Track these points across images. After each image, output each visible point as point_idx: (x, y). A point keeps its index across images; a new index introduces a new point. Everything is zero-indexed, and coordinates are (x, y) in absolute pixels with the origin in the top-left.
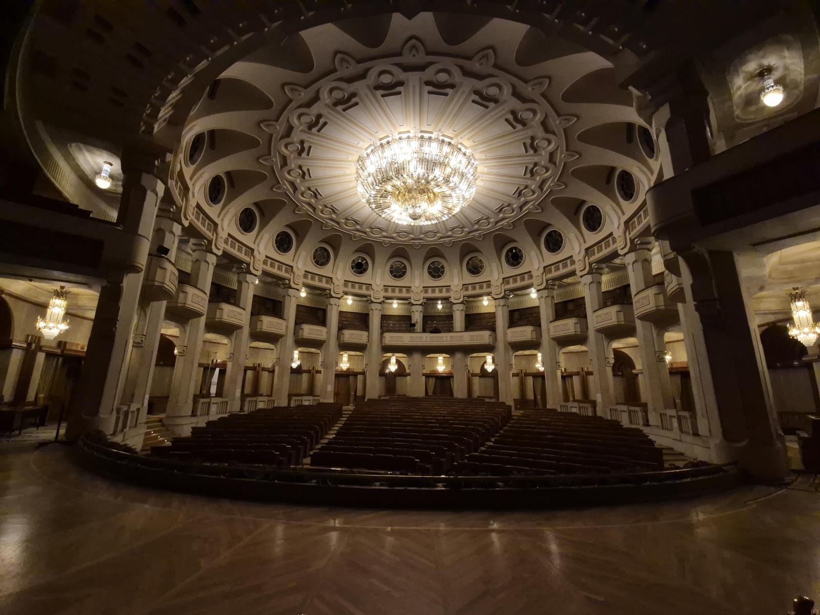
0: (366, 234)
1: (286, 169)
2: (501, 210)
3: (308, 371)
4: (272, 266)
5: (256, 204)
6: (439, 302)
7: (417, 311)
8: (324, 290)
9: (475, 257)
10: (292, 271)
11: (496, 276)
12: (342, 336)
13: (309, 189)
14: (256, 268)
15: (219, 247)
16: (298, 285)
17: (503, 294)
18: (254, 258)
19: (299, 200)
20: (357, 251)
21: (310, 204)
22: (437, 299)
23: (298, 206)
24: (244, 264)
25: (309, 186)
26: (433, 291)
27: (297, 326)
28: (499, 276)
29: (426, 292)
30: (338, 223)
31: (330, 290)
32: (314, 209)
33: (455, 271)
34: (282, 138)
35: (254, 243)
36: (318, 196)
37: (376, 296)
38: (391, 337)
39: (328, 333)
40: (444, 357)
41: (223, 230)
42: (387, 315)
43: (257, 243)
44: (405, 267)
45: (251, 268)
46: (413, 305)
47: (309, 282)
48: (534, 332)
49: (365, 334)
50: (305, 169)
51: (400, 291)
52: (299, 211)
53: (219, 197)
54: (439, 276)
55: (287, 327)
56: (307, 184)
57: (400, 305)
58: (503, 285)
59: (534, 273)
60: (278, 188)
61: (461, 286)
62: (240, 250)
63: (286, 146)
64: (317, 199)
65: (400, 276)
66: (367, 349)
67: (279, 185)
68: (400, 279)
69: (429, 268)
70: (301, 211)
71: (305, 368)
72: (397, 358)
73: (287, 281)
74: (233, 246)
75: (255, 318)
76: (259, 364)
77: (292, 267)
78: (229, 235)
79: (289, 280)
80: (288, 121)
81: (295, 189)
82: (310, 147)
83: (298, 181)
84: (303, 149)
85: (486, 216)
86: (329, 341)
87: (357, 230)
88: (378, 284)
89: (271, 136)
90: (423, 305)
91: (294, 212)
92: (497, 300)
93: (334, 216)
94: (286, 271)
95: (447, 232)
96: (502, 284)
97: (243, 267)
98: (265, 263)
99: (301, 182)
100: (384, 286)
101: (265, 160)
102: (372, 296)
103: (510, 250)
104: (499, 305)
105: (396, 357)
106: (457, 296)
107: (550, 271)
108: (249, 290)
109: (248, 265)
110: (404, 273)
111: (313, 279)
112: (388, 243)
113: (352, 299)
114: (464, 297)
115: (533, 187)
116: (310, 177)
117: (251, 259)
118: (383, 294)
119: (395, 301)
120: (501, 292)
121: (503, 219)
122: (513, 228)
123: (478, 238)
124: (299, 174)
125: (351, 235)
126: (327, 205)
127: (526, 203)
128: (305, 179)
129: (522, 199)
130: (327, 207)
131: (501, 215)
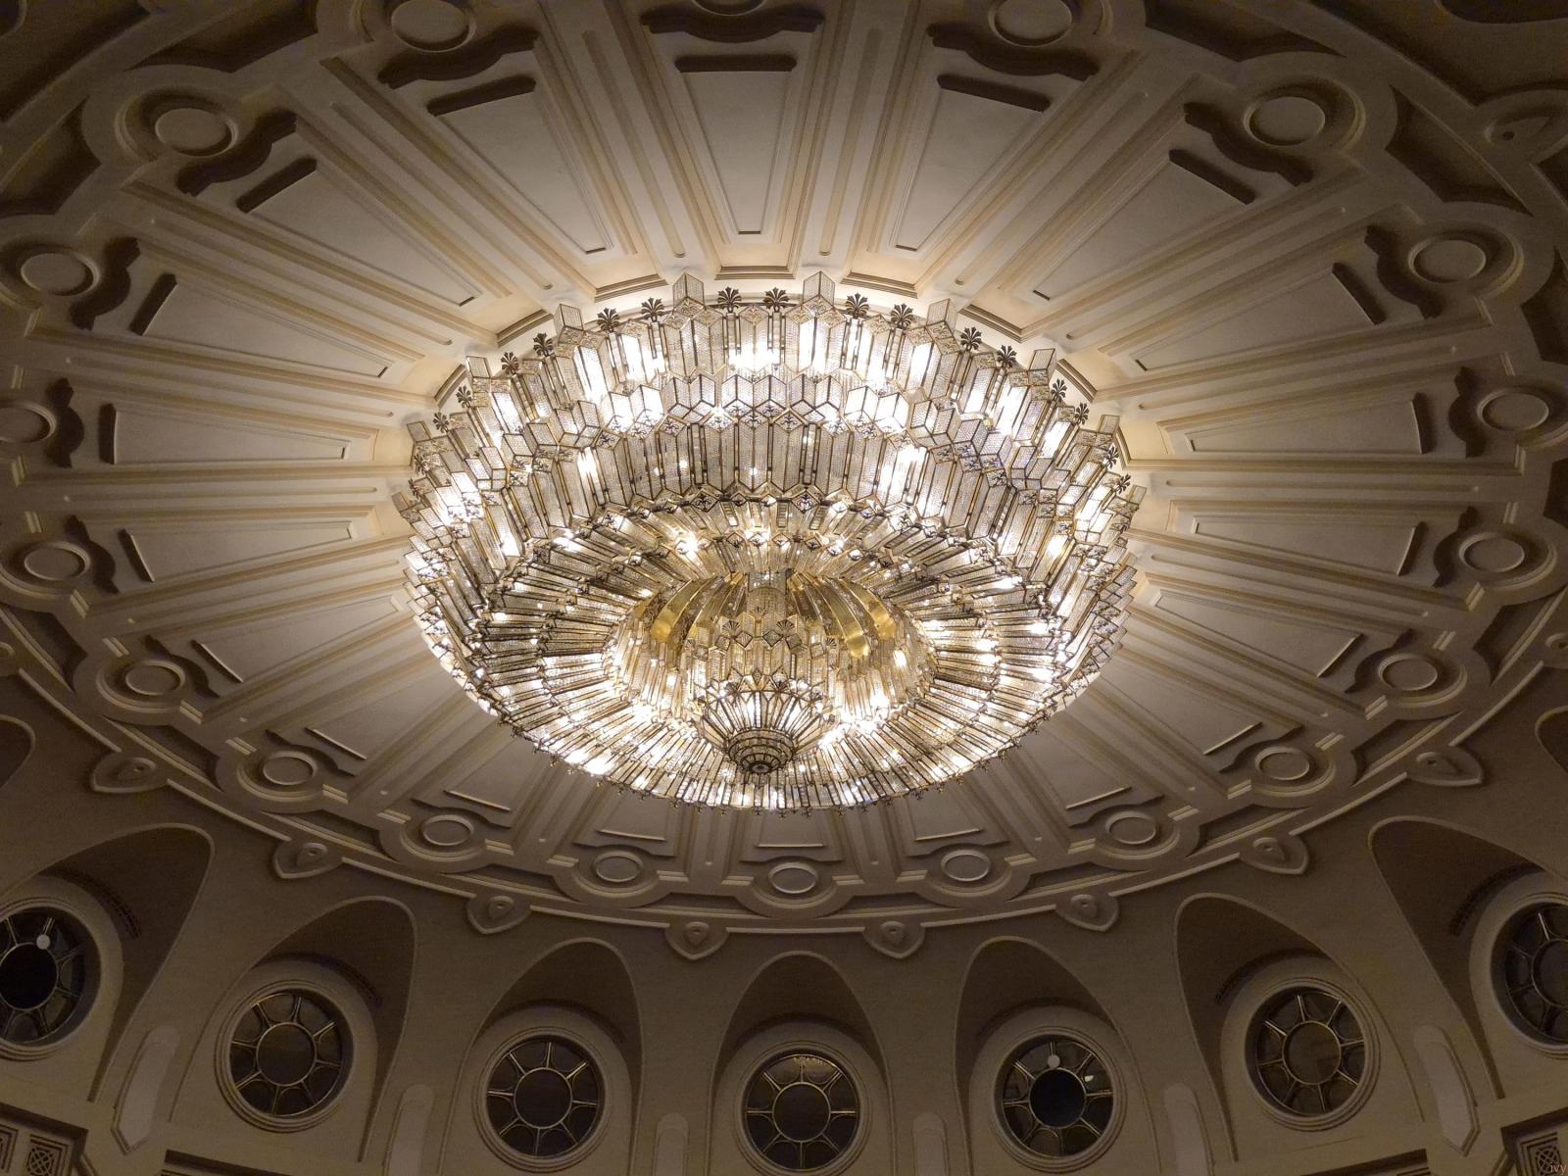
2: (1242, 759)
21: (172, 734)
23: (108, 751)
25: (148, 626)
32: (208, 761)
36: (216, 683)
50: (102, 534)
52: (113, 777)
81: (71, 654)
82: (107, 414)
83: (79, 603)
84: (71, 429)
85: (1283, 717)
87: (496, 869)
93: (335, 794)
99: (93, 607)
112: (706, 939)
116: (144, 576)
121: (1397, 729)
122: (1487, 781)
123: (1278, 862)
124: (74, 564)
125: (467, 899)
126: (285, 734)
127: (1509, 617)
128: (115, 591)
129: (1475, 596)
130: (282, 743)
131: (1376, 707)
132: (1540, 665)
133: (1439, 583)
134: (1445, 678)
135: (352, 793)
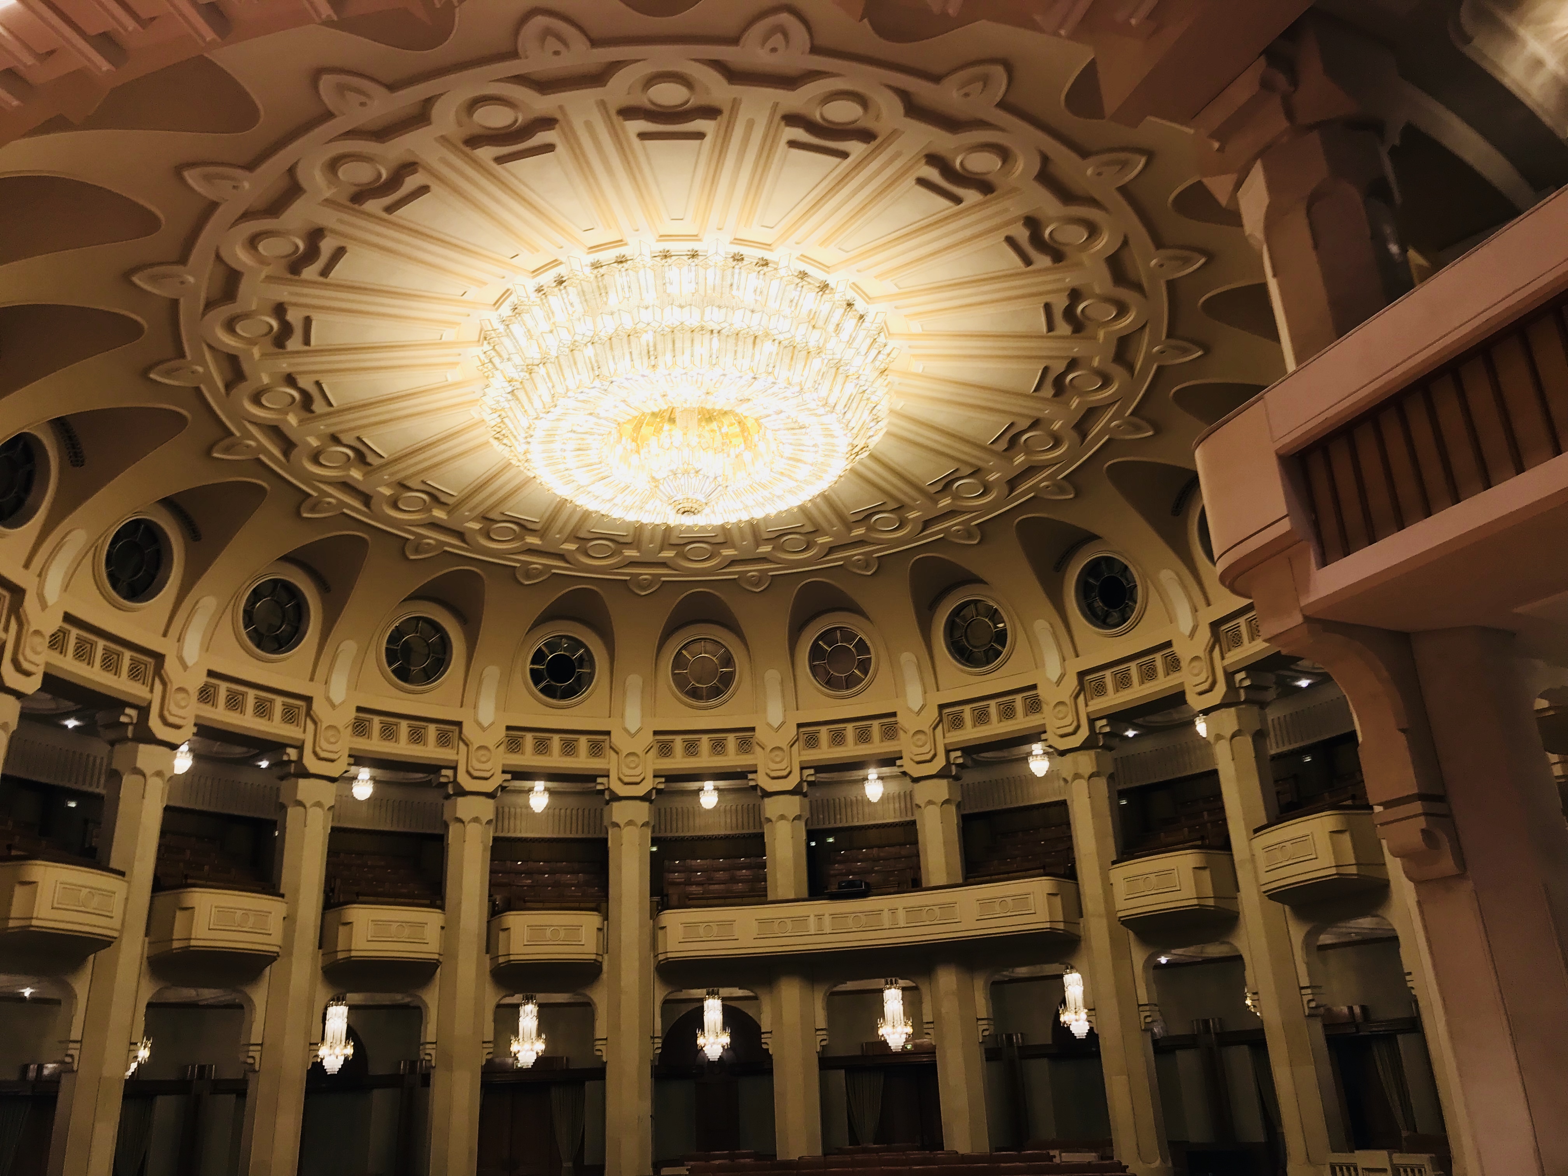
0: (567, 562)
1: (243, 391)
2: (1013, 441)
3: (392, 1081)
4: (235, 703)
5: (170, 503)
6: (872, 773)
7: (782, 817)
8: (434, 768)
9: (976, 602)
10: (309, 713)
11: (1052, 667)
12: (502, 935)
13: (335, 439)
14: (171, 719)
15: (26, 666)
16: (332, 761)
17: (1084, 733)
18: (164, 684)
19: (310, 478)
20: (549, 616)
21: (346, 486)
22: (858, 764)
23: (309, 496)
24: (128, 711)
25: (332, 430)
26: (838, 739)
27: (331, 915)
28: (1063, 667)
29: (812, 742)
30: (460, 535)
31: (455, 768)
32: (366, 499)
33: (907, 659)
34: (210, 305)
35: (165, 635)
36: (370, 458)
37: (629, 774)
38: (687, 925)
39: (448, 930)
40: (904, 989)
41: (44, 605)
42: (682, 839)
43: (174, 631)
44: (728, 660)
45: (154, 723)
46: (767, 794)
47: (376, 745)
48: (1206, 874)
49: (589, 921)
50: (305, 382)
51: (718, 747)
52: (313, 510)
53: (29, 501)
54: (850, 682)
55: (289, 920)
56: (322, 427)
57: (730, 796)
58: (1081, 698)
59: (1184, 650)
60: (227, 450)
61: (933, 714)
62: (110, 664)
63: (230, 326)
64: (369, 468)
65: (716, 692)
66: (604, 976)
67: (227, 442)
68: (712, 702)
69: (816, 653)
70: (325, 511)
71: (378, 1068)
72: (729, 1003)
73: (292, 753)
74: (83, 653)
75: (165, 898)
76: (202, 1068)
77: (308, 700)
78: (68, 618)
79: (300, 748)
80: (218, 257)
81: (287, 444)
82: (307, 321)
83: (292, 419)
84: (287, 330)
85: (971, 465)
86: (454, 957)
87: (532, 551)
88: (633, 731)
89: (174, 304)
90: (805, 795)
91: (298, 514)
92: (1069, 757)
93: (439, 514)
94: (289, 716)
95: (850, 530)
96: (1077, 697)
97: (123, 719)
98: (206, 695)
99: (301, 422)
100: (656, 733)
101: (168, 373)
102: (613, 776)
103: (1093, 568)
104: (1077, 776)
105: (724, 999)
106: (926, 749)
107: (1237, 641)
108: (146, 801)
109: (144, 711)
110: (727, 680)
111: (388, 733)
112: (650, 584)
113: (546, 789)
114: (948, 752)
115: (1096, 363)
116: (330, 404)
117: (152, 691)
118: (654, 763)
119: (709, 785)
120: (1078, 727)
121: (1030, 470)
122: (1076, 496)
123: (964, 539)
124: (290, 400)
125: (515, 567)
126: (409, 483)
127: (1091, 413)
128: (312, 412)
129: (1075, 403)
130: (409, 489)
131: (1020, 459)
132: (1107, 437)
133: (1055, 395)
134: (1057, 443)
135: (449, 513)
